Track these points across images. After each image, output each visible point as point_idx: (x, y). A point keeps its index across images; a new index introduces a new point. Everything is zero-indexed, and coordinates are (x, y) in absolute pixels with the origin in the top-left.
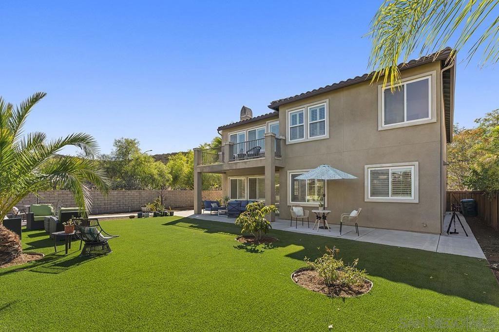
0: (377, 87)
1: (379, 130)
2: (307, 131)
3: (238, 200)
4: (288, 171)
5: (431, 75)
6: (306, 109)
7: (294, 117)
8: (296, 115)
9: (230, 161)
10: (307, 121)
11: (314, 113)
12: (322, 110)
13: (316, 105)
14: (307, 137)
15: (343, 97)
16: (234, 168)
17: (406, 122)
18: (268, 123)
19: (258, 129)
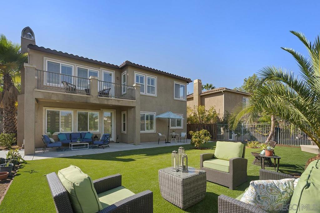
1: (174, 99)
2: (146, 89)
6: (147, 76)
7: (137, 78)
10: (146, 84)
11: (149, 80)
12: (153, 81)
13: (151, 77)
14: (146, 92)
15: (162, 79)
17: (180, 98)
18: (102, 69)
19: (90, 69)
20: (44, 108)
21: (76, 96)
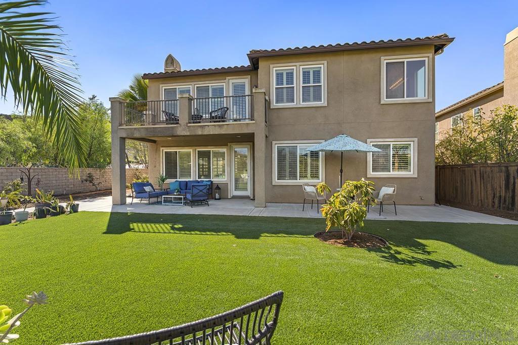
0: (380, 59)
1: (382, 103)
2: (298, 94)
3: (178, 180)
4: (274, 142)
5: (428, 57)
6: (298, 68)
7: (279, 76)
8: (282, 74)
9: (190, 123)
10: (298, 84)
11: (306, 74)
12: (317, 73)
13: (311, 65)
14: (299, 101)
15: (344, 62)
16: (200, 133)
17: (405, 98)
18: (229, 79)
19: (212, 85)
20: (161, 149)
21: (160, 128)
